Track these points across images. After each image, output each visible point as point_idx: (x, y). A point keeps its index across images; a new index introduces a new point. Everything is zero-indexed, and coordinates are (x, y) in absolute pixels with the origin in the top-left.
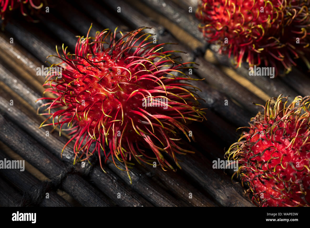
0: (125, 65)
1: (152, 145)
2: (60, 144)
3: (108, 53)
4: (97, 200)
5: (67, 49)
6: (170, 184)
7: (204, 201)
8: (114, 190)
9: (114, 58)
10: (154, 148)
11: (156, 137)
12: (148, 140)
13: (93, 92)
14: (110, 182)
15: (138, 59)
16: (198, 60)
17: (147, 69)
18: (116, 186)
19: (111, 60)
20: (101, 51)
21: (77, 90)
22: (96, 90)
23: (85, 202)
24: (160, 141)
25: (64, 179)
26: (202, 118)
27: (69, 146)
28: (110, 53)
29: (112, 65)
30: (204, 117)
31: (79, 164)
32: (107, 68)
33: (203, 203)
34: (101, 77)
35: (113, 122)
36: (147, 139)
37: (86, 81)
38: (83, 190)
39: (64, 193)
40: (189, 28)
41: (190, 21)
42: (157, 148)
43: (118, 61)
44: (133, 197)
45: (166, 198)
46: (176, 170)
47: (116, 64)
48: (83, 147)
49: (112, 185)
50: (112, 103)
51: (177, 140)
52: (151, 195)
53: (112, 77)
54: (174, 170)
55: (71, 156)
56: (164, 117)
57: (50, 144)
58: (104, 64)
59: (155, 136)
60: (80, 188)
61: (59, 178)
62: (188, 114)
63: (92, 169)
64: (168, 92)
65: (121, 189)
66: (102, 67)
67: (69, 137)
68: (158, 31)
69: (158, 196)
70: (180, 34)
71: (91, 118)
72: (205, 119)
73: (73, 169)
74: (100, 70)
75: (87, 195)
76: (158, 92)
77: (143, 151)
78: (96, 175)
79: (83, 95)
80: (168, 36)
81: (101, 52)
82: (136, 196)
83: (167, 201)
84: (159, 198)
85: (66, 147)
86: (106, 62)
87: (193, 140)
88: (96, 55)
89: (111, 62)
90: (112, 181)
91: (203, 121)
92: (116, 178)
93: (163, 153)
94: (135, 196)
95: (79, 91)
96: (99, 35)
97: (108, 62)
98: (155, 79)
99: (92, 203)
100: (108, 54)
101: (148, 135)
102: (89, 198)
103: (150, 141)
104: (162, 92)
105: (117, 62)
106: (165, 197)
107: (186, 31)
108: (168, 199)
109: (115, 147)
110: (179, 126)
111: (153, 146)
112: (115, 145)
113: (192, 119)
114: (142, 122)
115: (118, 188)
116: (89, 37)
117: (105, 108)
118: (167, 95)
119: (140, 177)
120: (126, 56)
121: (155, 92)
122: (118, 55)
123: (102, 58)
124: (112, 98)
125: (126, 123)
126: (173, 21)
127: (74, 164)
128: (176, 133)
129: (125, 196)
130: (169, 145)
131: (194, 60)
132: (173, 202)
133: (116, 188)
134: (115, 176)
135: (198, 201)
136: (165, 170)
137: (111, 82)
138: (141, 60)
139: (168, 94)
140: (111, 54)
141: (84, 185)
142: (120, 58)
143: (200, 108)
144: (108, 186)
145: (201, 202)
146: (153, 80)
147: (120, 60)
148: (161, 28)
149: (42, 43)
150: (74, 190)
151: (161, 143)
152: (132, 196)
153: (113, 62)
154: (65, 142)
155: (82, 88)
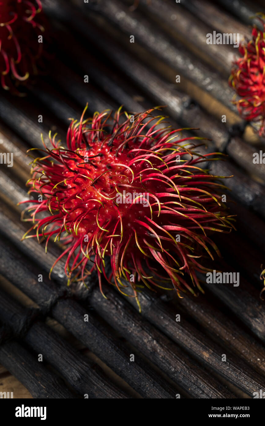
0: (128, 160)
1: (163, 264)
2: (52, 258)
3: (107, 142)
4: (95, 334)
5: (56, 137)
6: (193, 311)
7: (235, 334)
8: (118, 319)
9: (115, 151)
10: (167, 269)
11: (169, 254)
12: (159, 258)
13: (86, 196)
14: (113, 309)
15: (144, 153)
16: (233, 142)
17: (154, 168)
18: (121, 314)
19: (110, 153)
20: (99, 140)
21: (68, 193)
22: (91, 193)
23: (81, 336)
24: (174, 260)
25: (54, 305)
26: (230, 227)
27: (63, 260)
28: (109, 143)
29: (111, 160)
30: (232, 227)
31: (74, 284)
32: (104, 164)
33: (234, 337)
34: (97, 177)
35: (111, 237)
36: (158, 256)
37: (78, 181)
38: (78, 321)
39: (55, 322)
40: (224, 98)
41: (225, 89)
42: (169, 269)
43: (120, 154)
44: (143, 329)
45: (186, 329)
46: (198, 294)
47: (116, 159)
48: (80, 263)
49: (116, 313)
50: (111, 211)
51: (196, 257)
52: (166, 325)
53: (110, 177)
54: (195, 295)
55: (64, 273)
56: (178, 228)
57: (39, 257)
58: (101, 158)
59: (167, 253)
60: (74, 318)
61: (48, 305)
62: (211, 222)
63: (91, 292)
64: (182, 197)
65: (127, 318)
66: (98, 163)
67: (64, 247)
68: (182, 103)
69: (175, 327)
70: (213, 105)
71: (86, 229)
72: (234, 228)
73: (65, 292)
74: (96, 167)
75: (83, 327)
76: (170, 196)
77: (156, 269)
78: (96, 300)
79: (74, 200)
80: (196, 109)
81: (98, 142)
82: (148, 328)
83: (187, 334)
84: (177, 330)
85: (59, 261)
86: (103, 157)
87: (219, 256)
88: (92, 145)
89: (110, 156)
90: (117, 306)
91: (231, 231)
92: (123, 303)
93: (178, 275)
94: (146, 327)
95: (70, 193)
96: (97, 118)
97: (106, 156)
98: (165, 180)
99: (89, 337)
100: (107, 144)
101: (159, 251)
102: (86, 331)
103: (161, 259)
104: (175, 197)
105: (118, 156)
106: (184, 329)
107: (220, 101)
108: (188, 331)
109: (116, 267)
110: (199, 240)
111: (165, 266)
112: (116, 265)
113: (217, 230)
114: (149, 235)
115: (124, 317)
116: (83, 121)
117: (103, 217)
118: (180, 200)
119: (153, 302)
120: (130, 147)
121: (166, 196)
122: (120, 146)
123: (100, 150)
124: (110, 204)
125: (130, 236)
126: (203, 88)
127: (68, 284)
128: (193, 249)
129: (133, 328)
130: (186, 264)
131: (229, 141)
132: (194, 336)
133: (122, 317)
134: (121, 301)
135: (228, 333)
136: (181, 298)
137: (109, 183)
138: (147, 155)
139: (182, 199)
140: (111, 145)
141: (79, 314)
142: (123, 150)
143: (227, 215)
144: (112, 315)
145: (232, 335)
146: (163, 181)
147: (122, 153)
148: (186, 99)
149: (31, 121)
150: (66, 320)
151: (175, 263)
152: (141, 327)
153: (112, 156)
154: (57, 255)
155: (73, 190)
